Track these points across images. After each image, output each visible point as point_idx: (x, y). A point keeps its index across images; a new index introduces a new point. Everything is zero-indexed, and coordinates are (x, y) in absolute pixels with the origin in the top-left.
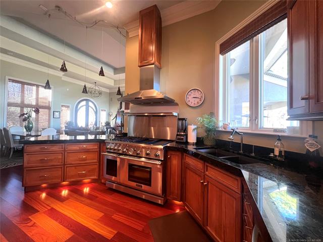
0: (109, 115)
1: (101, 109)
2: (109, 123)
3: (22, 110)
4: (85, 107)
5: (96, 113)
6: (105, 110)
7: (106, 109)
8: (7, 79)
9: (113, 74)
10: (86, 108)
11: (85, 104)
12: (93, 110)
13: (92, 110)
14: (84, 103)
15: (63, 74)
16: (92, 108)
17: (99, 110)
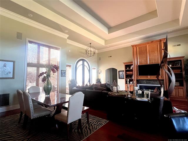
0: (98, 73)
2: (100, 80)
3: (38, 70)
4: (82, 66)
5: (89, 71)
7: (96, 68)
8: (27, 41)
9: (108, 33)
11: (82, 63)
12: (87, 68)
15: (68, 36)
16: (86, 67)
17: (91, 69)
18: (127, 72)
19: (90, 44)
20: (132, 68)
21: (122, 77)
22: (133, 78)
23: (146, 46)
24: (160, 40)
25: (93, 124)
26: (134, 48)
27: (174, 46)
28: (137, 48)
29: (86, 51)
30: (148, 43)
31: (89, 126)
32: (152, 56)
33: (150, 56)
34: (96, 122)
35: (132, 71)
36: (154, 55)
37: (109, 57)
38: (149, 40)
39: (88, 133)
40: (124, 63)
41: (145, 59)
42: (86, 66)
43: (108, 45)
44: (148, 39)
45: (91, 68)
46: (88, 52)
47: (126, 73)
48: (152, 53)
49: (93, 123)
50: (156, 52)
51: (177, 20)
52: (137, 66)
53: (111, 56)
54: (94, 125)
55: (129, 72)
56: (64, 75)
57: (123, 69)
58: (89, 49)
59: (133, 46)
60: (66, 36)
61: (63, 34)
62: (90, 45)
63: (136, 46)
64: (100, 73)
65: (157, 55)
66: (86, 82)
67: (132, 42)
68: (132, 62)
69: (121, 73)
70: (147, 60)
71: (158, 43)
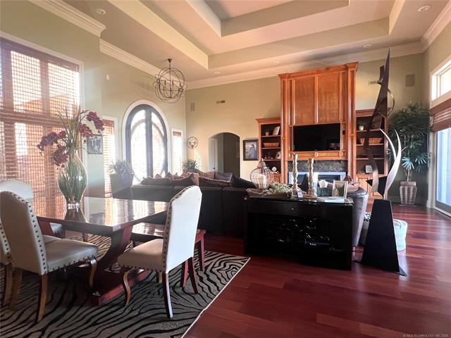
0: (189, 145)
1: (173, 130)
2: (194, 164)
4: (143, 125)
5: (165, 139)
6: (179, 134)
7: (182, 132)
9: (220, 35)
10: (147, 128)
11: (144, 118)
12: (160, 132)
13: (157, 132)
14: (141, 115)
15: (102, 27)
16: (157, 128)
17: (171, 133)
18: (265, 144)
19: (170, 60)
20: (277, 133)
21: (253, 156)
22: (279, 158)
23: (314, 78)
24: (345, 65)
25: (214, 270)
26: (284, 82)
27: (372, 83)
28: (291, 81)
29: (159, 81)
30: (318, 72)
31: (208, 276)
32: (325, 104)
33: (320, 104)
34: (220, 265)
35: (278, 139)
36: (330, 103)
37: (218, 102)
38: (319, 64)
39: (212, 290)
40: (259, 121)
41: (310, 110)
42: (155, 125)
43: (217, 70)
44: (315, 62)
45: (171, 131)
46: (162, 83)
47: (263, 146)
48: (326, 98)
49: (213, 267)
50: (335, 94)
51: (385, 21)
52: (291, 128)
53: (223, 102)
54: (218, 270)
55: (271, 144)
56: (96, 147)
57: (256, 134)
58: (167, 76)
59: (282, 76)
60: (96, 28)
61: (89, 19)
62: (168, 64)
63: (289, 76)
64: (193, 146)
65: (336, 101)
66: (158, 170)
67: (279, 65)
68: (279, 119)
69: (249, 146)
70: (314, 113)
71: (341, 72)
